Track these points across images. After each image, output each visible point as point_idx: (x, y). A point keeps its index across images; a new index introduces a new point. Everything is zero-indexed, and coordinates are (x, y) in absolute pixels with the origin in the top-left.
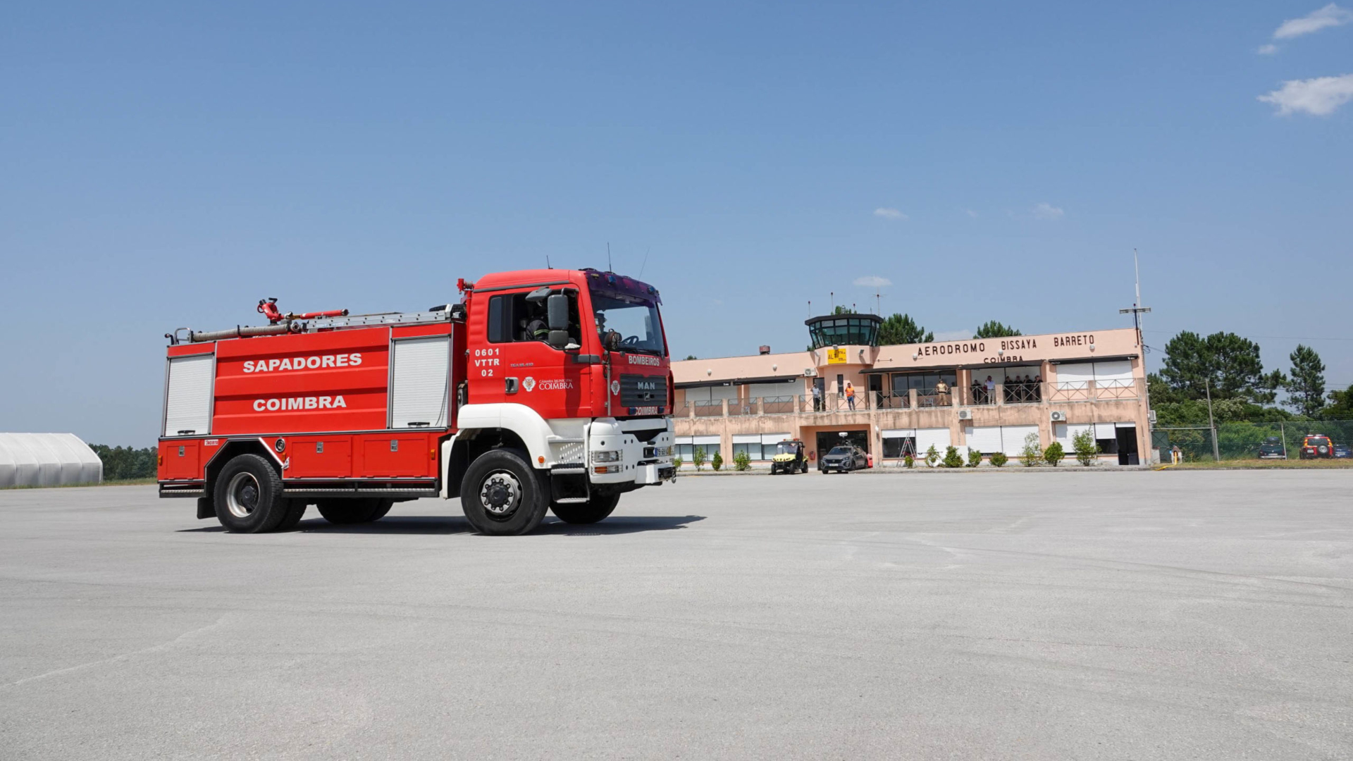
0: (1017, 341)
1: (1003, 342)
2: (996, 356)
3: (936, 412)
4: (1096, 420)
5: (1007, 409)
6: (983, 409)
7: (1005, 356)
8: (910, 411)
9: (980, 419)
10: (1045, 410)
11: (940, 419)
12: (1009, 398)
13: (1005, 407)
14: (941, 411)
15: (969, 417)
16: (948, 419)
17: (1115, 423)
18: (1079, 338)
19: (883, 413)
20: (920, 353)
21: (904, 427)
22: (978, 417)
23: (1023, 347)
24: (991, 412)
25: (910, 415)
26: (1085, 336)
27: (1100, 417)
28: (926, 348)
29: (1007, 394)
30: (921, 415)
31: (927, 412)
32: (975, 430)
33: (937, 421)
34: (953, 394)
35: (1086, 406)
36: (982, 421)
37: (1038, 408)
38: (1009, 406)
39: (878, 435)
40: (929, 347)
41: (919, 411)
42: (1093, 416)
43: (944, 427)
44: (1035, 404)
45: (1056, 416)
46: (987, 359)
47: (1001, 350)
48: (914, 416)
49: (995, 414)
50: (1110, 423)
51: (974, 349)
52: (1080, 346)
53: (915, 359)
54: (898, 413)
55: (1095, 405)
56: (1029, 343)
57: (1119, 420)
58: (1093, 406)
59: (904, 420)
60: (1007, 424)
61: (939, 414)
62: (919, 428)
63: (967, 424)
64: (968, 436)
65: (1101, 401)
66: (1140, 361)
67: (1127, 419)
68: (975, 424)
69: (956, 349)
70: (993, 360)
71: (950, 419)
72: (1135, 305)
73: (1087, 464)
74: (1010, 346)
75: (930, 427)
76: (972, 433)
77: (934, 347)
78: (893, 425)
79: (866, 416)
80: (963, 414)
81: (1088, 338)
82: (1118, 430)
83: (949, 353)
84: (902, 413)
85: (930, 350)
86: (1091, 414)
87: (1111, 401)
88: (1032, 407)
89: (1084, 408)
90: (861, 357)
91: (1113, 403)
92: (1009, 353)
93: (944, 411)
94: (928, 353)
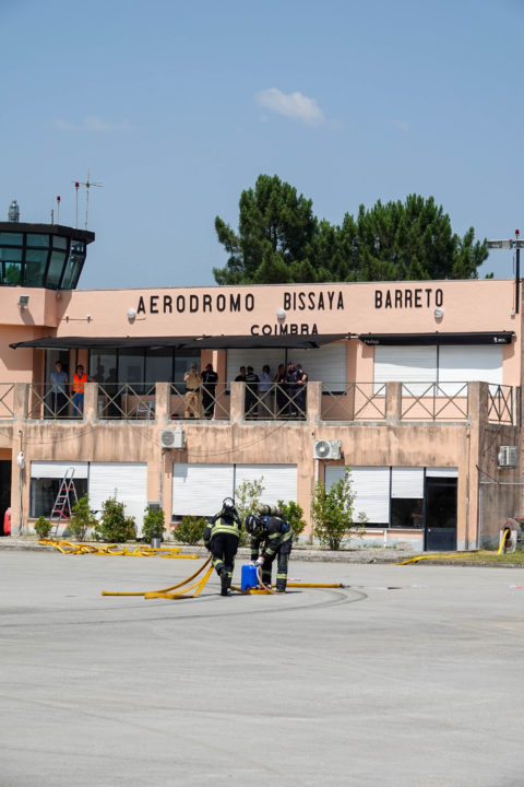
0: (312, 294)
1: (286, 294)
2: (273, 322)
3: (126, 431)
4: (393, 461)
5: (247, 430)
6: (207, 430)
7: (288, 322)
8: (82, 425)
9: (200, 447)
10: (311, 437)
11: (132, 446)
12: (252, 410)
13: (245, 427)
14: (134, 429)
15: (177, 444)
16: (145, 445)
17: (425, 469)
18: (419, 294)
19: (35, 428)
20: (141, 309)
21: (69, 458)
22: (197, 445)
23: (321, 305)
24: (219, 436)
25: (82, 433)
26: (429, 291)
27: (400, 455)
28: (152, 298)
29: (249, 401)
30: (101, 435)
31: (111, 429)
32: (191, 471)
33: (127, 449)
34: (157, 396)
35: (379, 431)
36: (203, 454)
37: (300, 432)
38: (251, 425)
39: (23, 472)
40: (157, 297)
41: (98, 428)
42: (389, 451)
43: (139, 462)
44: (295, 425)
45: (322, 450)
46: (257, 326)
47: (282, 311)
48: (88, 437)
49: (225, 439)
50: (415, 467)
51: (236, 305)
52: (419, 309)
53: (132, 320)
54: (61, 429)
55: (396, 431)
56: (331, 299)
57: (432, 462)
58: (391, 433)
59: (71, 445)
60: (245, 461)
61: (131, 434)
62: (96, 462)
63: (177, 457)
64: (177, 480)
65: (406, 424)
66: (517, 346)
67: (444, 462)
68: (192, 459)
69: (205, 303)
70: (267, 330)
71: (149, 446)
72: (517, 232)
73: (335, 546)
74: (299, 303)
75: (115, 461)
76: (184, 475)
77: (166, 297)
78: (50, 453)
79: (6, 432)
80: (168, 437)
81: (433, 295)
82: (428, 480)
83: (192, 311)
84: (68, 430)
85: (160, 303)
86: (385, 449)
87: (421, 423)
88: (289, 428)
89: (375, 436)
90: (24, 312)
91: (424, 428)
92: (296, 318)
93: (138, 430)
94: (154, 308)
